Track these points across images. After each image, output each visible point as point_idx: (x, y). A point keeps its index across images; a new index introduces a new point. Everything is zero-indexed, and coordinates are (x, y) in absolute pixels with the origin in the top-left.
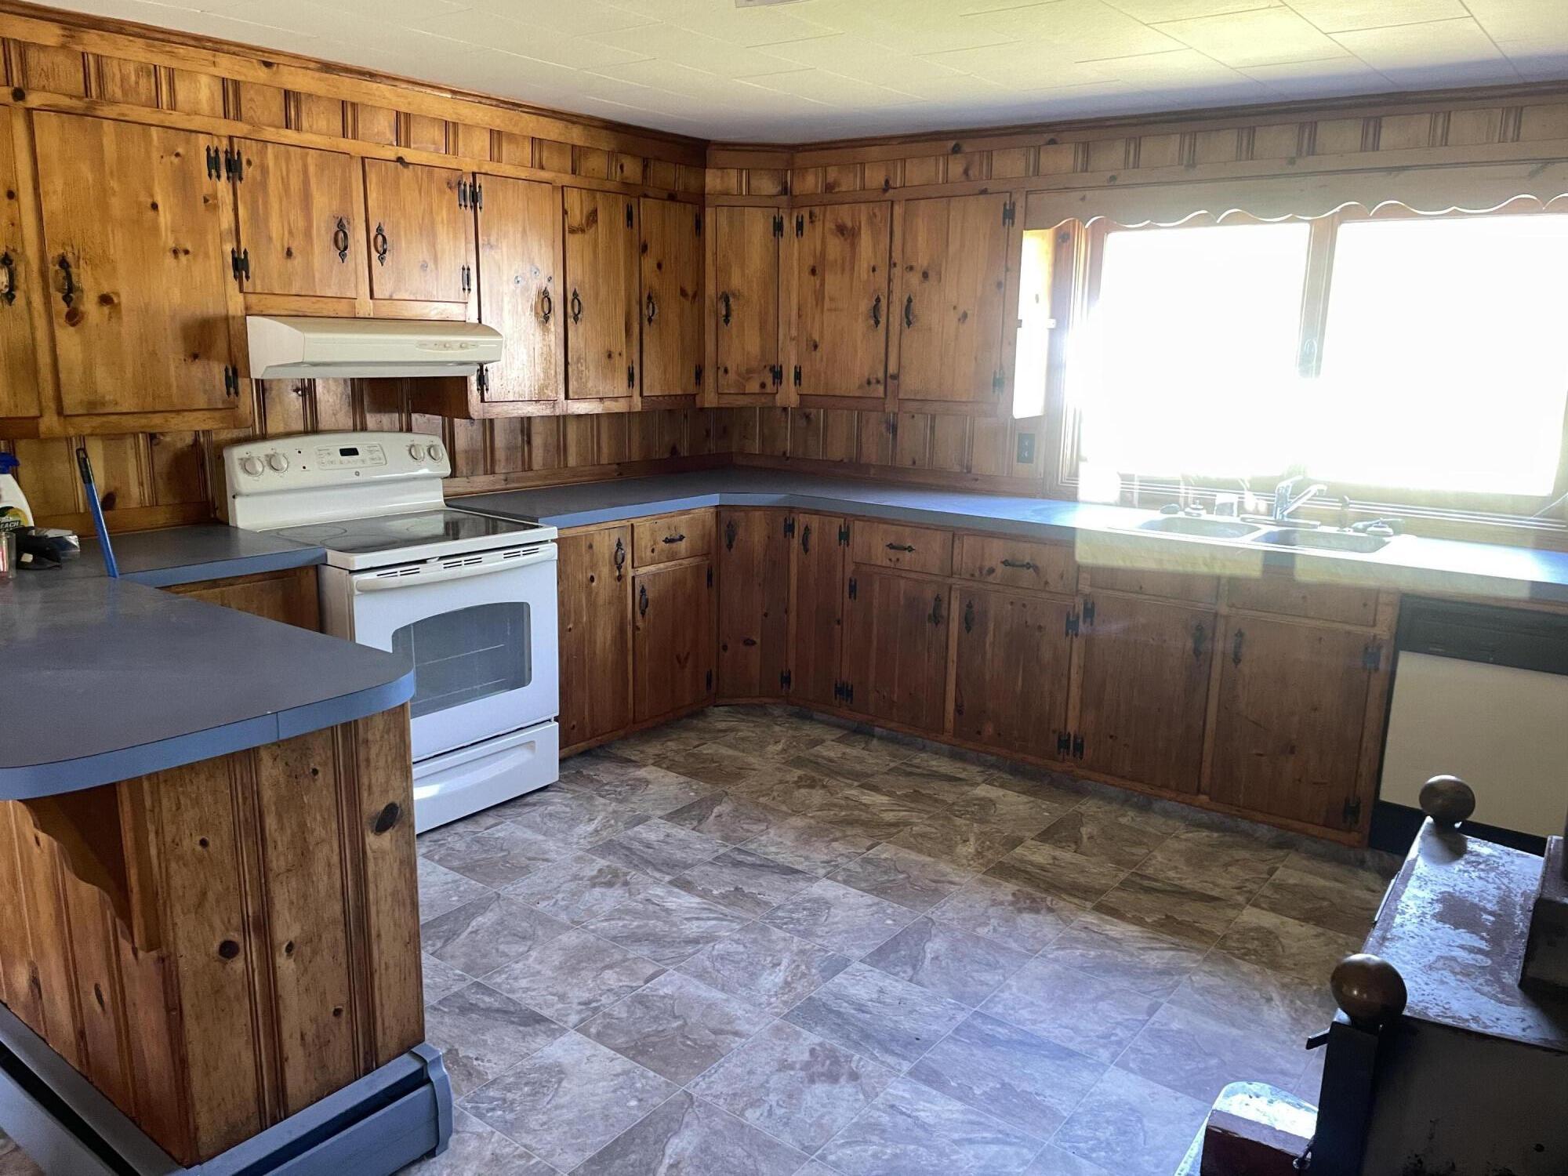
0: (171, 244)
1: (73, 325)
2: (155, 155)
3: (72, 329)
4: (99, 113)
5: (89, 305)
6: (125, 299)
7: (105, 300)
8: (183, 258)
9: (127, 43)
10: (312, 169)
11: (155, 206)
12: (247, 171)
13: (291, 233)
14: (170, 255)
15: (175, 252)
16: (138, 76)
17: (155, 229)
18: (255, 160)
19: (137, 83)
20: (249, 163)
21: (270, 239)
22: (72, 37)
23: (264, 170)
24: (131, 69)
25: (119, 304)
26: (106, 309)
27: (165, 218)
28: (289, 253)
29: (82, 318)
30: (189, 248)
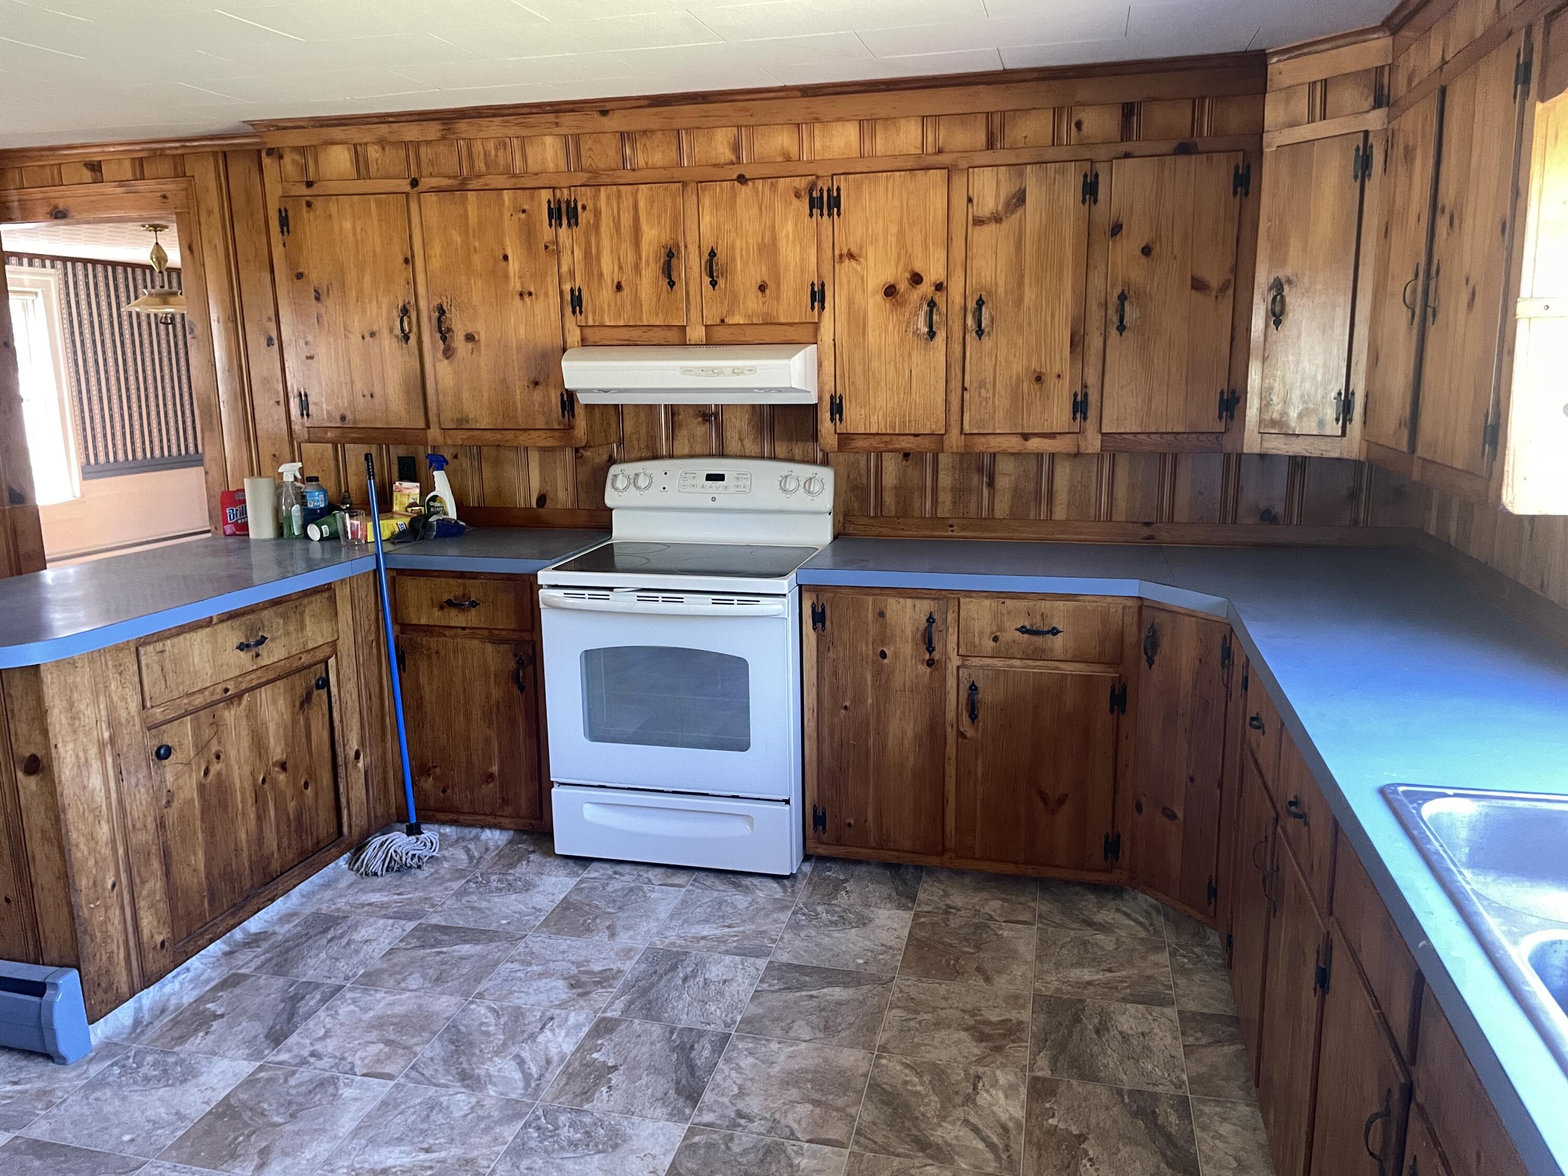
0: (518, 288)
1: (447, 358)
2: (507, 215)
3: (446, 361)
4: (471, 187)
5: (459, 341)
6: (483, 337)
7: (470, 338)
8: (527, 299)
9: (488, 124)
10: (641, 204)
11: (506, 258)
12: (583, 217)
13: (620, 268)
14: (517, 297)
15: (521, 295)
16: (496, 149)
17: (506, 276)
18: (590, 206)
19: (496, 156)
20: (584, 208)
21: (601, 275)
22: (449, 129)
23: (597, 213)
24: (491, 145)
25: (479, 340)
26: (470, 345)
27: (514, 266)
28: (619, 287)
29: (453, 353)
30: (532, 290)
